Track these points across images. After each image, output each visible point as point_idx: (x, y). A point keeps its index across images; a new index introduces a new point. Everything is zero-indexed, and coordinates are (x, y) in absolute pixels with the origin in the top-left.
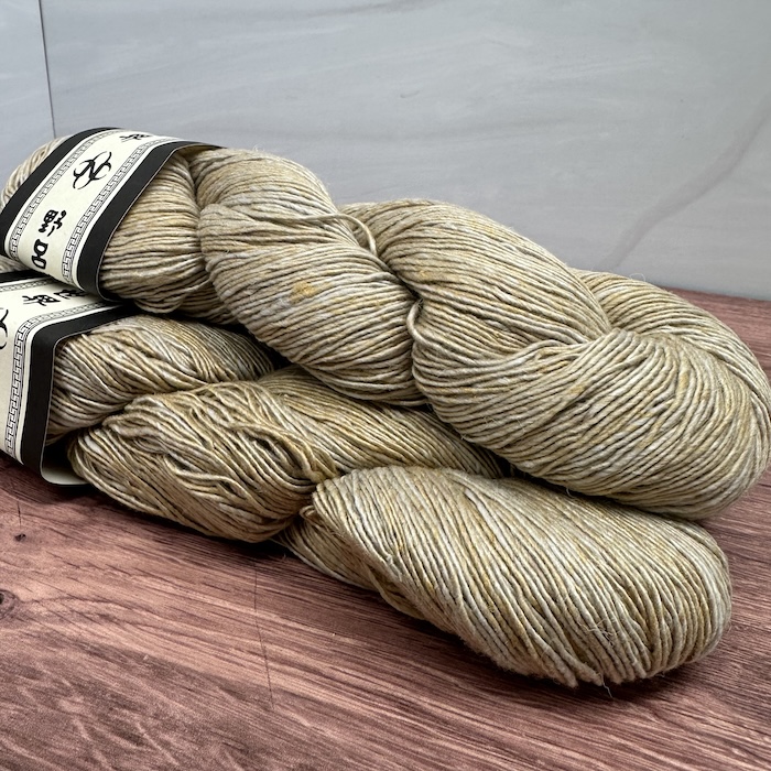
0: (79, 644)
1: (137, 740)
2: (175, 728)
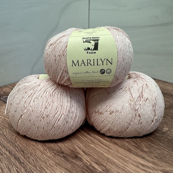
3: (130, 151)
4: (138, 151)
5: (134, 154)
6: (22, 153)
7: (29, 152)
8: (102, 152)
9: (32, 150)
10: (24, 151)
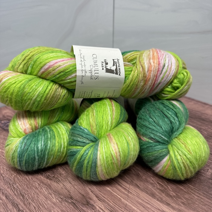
3: (153, 195)
4: (163, 195)
5: (158, 200)
6: (21, 197)
7: (30, 197)
8: (120, 197)
9: (34, 194)
10: (25, 195)
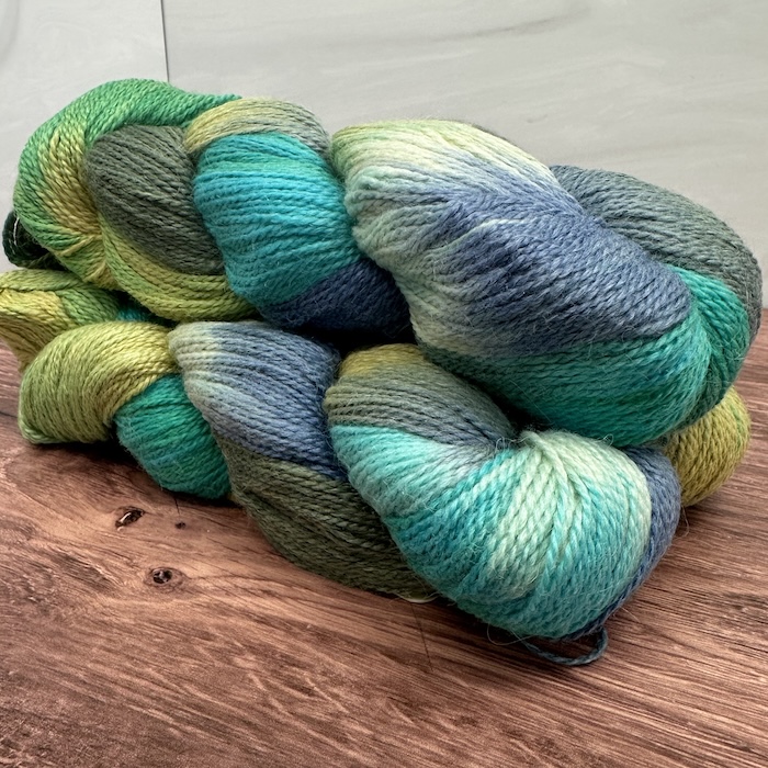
0: (245, 614)
1: (309, 691)
2: (342, 683)
